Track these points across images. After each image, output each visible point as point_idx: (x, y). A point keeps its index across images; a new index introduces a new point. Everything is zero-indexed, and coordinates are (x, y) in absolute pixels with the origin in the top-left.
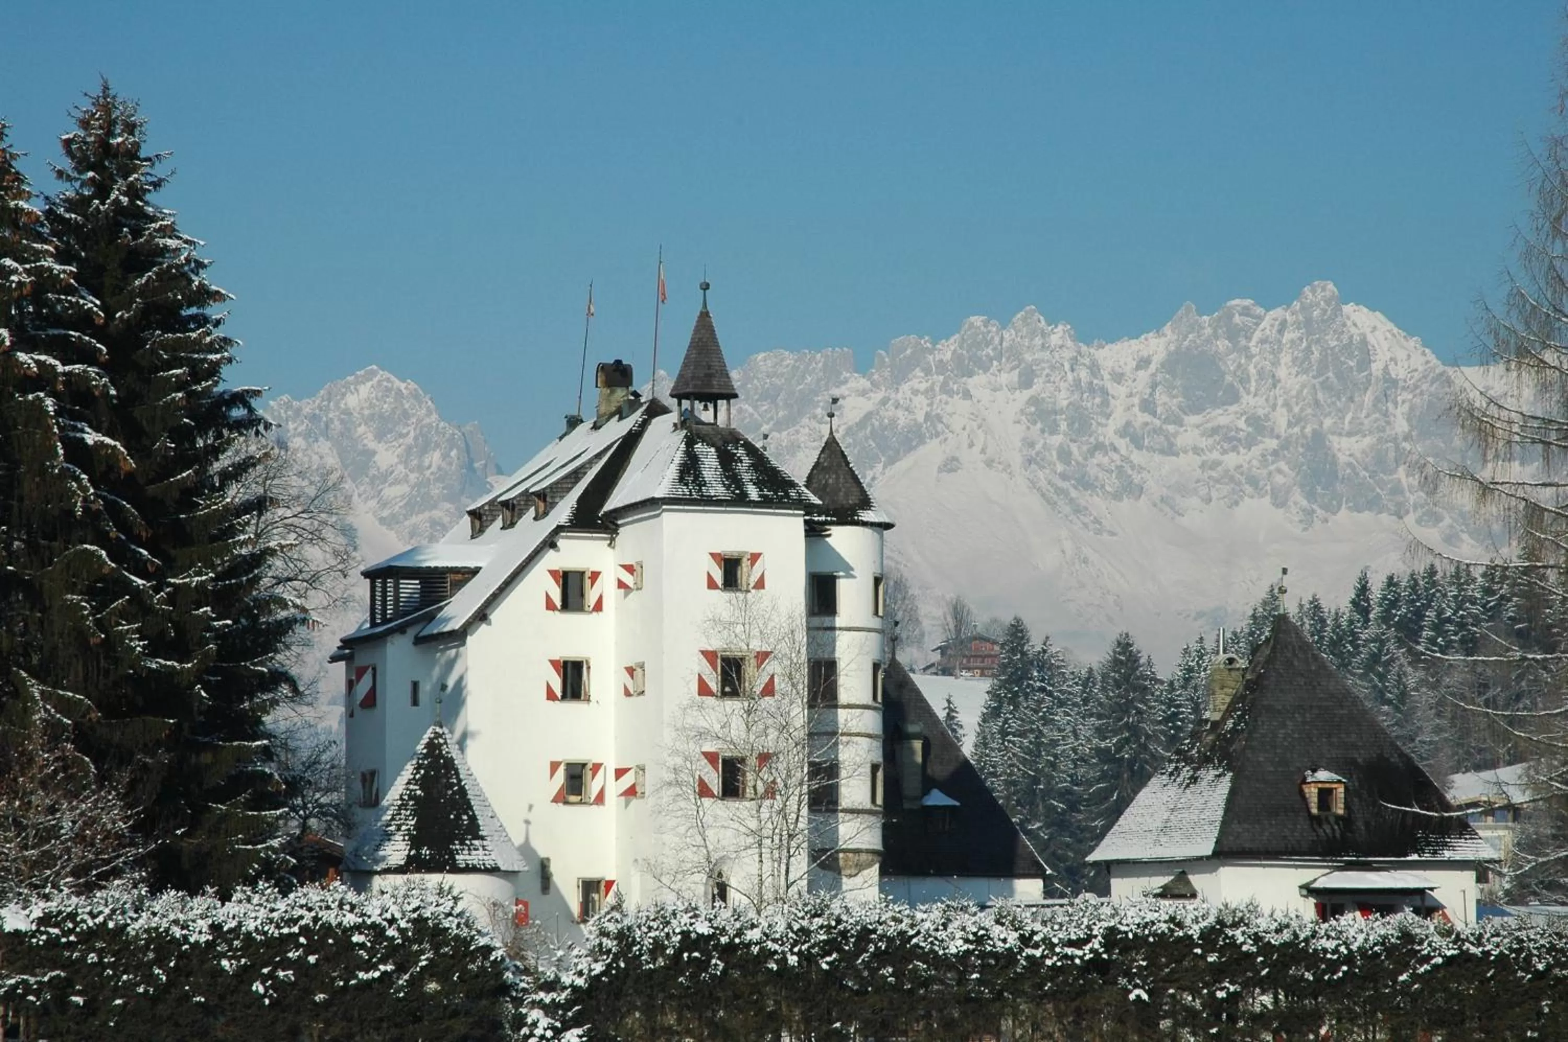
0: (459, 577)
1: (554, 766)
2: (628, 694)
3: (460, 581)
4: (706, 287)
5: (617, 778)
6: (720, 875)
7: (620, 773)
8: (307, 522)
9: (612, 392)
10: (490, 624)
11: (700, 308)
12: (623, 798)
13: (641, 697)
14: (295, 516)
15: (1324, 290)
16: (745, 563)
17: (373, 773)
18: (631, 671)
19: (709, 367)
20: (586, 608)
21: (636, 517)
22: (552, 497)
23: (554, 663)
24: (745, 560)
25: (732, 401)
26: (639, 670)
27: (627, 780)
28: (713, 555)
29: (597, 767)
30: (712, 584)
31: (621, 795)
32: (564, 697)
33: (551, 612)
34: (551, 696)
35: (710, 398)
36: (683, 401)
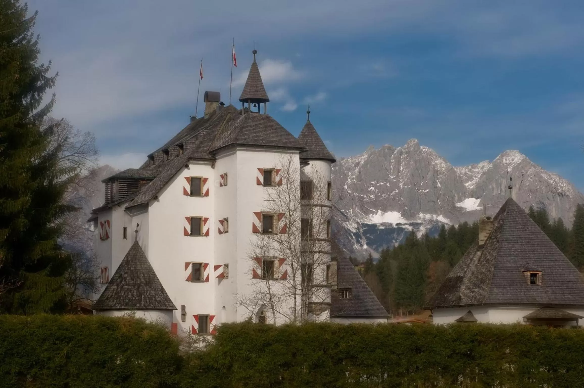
0: (144, 182)
1: (187, 265)
2: (220, 232)
3: (145, 184)
4: (255, 52)
5: (215, 270)
6: (262, 313)
7: (216, 268)
8: (77, 158)
9: (211, 104)
10: (158, 201)
11: (253, 61)
12: (217, 279)
13: (227, 234)
14: (71, 155)
15: (414, 141)
16: (274, 174)
17: (106, 269)
18: (222, 222)
19: (257, 87)
20: (202, 195)
21: (224, 155)
22: (186, 146)
23: (187, 218)
24: (273, 172)
25: (267, 103)
26: (225, 222)
27: (220, 271)
28: (259, 169)
29: (206, 265)
30: (259, 183)
31: (217, 277)
32: (191, 234)
33: (186, 196)
34: (186, 234)
35: (258, 101)
36: (245, 103)
